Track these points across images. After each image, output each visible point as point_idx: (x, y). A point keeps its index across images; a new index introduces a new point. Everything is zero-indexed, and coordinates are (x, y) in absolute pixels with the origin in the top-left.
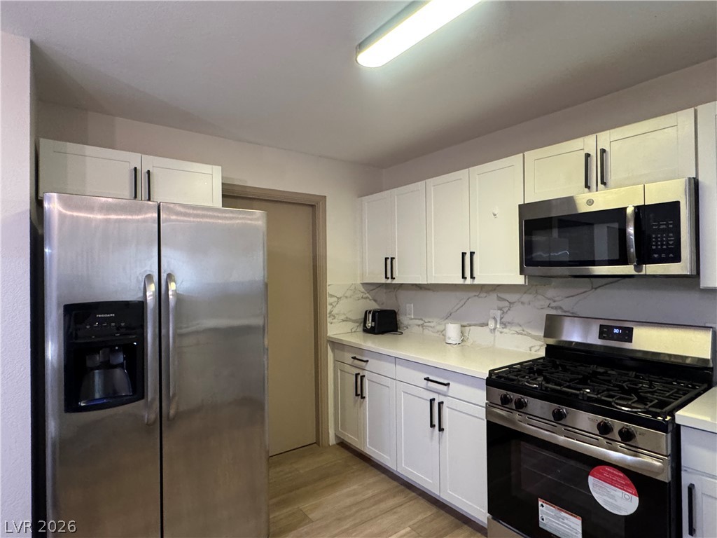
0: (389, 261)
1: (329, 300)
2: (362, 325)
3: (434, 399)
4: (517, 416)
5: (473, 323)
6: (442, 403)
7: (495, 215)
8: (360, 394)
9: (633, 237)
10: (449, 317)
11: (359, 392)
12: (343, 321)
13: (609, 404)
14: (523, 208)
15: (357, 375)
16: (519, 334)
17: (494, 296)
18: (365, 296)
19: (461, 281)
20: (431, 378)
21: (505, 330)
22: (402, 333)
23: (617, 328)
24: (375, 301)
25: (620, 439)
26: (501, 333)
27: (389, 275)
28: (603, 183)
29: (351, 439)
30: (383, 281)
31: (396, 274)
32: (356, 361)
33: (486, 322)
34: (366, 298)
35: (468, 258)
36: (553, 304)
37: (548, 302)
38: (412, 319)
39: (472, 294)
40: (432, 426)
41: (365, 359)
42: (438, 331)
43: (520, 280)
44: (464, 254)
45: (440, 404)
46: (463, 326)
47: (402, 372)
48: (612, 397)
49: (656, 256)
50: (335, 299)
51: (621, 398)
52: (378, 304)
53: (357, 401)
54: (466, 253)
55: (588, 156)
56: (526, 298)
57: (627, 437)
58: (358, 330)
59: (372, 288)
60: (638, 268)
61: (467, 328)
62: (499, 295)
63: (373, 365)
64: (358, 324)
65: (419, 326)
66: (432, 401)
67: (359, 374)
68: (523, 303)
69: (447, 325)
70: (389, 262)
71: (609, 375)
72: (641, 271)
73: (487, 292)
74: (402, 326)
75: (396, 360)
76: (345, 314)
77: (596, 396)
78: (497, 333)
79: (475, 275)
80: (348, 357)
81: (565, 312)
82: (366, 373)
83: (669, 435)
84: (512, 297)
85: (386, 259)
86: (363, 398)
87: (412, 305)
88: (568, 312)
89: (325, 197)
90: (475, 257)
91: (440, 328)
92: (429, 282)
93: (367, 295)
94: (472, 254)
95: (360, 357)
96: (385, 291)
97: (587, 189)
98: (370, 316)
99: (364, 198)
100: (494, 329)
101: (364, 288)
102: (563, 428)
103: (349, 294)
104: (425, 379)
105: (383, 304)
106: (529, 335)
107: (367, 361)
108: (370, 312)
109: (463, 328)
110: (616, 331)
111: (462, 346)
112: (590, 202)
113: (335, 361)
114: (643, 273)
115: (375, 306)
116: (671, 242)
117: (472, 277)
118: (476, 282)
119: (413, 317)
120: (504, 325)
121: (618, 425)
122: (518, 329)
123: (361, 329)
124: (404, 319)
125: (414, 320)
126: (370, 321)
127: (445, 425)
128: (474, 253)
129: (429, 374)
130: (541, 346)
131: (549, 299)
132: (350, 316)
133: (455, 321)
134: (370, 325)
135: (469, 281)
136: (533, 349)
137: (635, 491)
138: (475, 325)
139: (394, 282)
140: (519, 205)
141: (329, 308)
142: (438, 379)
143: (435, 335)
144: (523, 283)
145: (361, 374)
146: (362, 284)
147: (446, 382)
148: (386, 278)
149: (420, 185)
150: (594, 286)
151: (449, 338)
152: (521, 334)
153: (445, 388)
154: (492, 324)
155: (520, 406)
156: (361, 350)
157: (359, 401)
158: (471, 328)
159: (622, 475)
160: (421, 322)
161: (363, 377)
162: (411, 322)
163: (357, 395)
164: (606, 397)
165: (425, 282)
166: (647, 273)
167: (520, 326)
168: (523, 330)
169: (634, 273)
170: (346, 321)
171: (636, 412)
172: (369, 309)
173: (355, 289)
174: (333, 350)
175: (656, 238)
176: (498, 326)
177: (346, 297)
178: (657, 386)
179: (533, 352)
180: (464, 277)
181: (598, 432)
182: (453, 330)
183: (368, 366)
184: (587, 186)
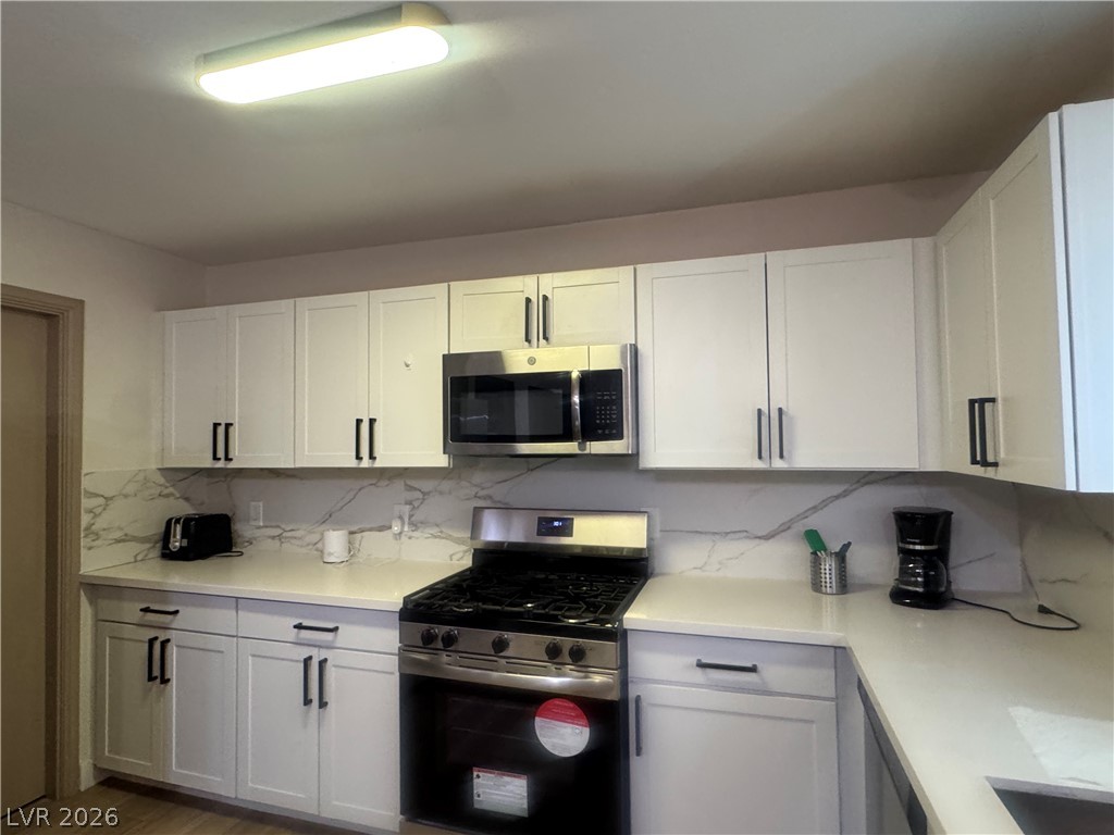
0: (221, 430)
1: (86, 503)
2: (159, 545)
3: (310, 658)
4: (444, 658)
5: (368, 526)
6: (326, 660)
7: (407, 366)
8: (157, 674)
9: (578, 407)
10: (329, 519)
11: (156, 672)
12: (118, 541)
13: (555, 618)
14: (449, 360)
15: (152, 641)
16: (436, 537)
17: (399, 485)
18: (166, 491)
19: (352, 463)
20: (305, 623)
21: (415, 534)
22: (242, 554)
23: (557, 519)
24: (187, 499)
25: (570, 661)
26: (410, 538)
27: (221, 453)
28: (546, 338)
29: (134, 765)
30: (208, 463)
31: (235, 452)
32: (147, 615)
33: (387, 524)
34: (167, 496)
35: (365, 427)
36: (482, 493)
37: (475, 490)
38: (259, 528)
39: (366, 482)
40: (307, 702)
41: (172, 608)
42: (308, 545)
43: (442, 461)
44: (359, 422)
45: (322, 663)
46: (352, 533)
47: (251, 622)
48: (560, 609)
49: (600, 431)
50: (101, 501)
51: (570, 609)
53: (150, 690)
54: (362, 420)
55: (528, 301)
56: (446, 485)
57: (578, 656)
58: (151, 556)
59: (182, 476)
60: (582, 447)
61: (358, 536)
62: (409, 483)
63: (189, 616)
64: (148, 546)
65: (273, 538)
66: (307, 661)
67: (156, 638)
68: (441, 493)
69: (326, 533)
70: (221, 433)
71: (552, 580)
72: (585, 450)
73: (390, 479)
74: (239, 540)
75: (238, 602)
76: (120, 529)
77: (543, 612)
78: (404, 538)
79: (376, 454)
80: (131, 610)
81: (495, 502)
82: (172, 635)
83: (619, 644)
84: (427, 485)
85: (216, 426)
86: (165, 681)
87: (261, 504)
88: (499, 502)
89: (82, 302)
90: (377, 426)
91: (314, 538)
92: (298, 465)
93: (171, 490)
94: (372, 422)
95: (158, 607)
96: (206, 480)
97: (527, 344)
98: (179, 528)
99: (168, 314)
100: (401, 533)
101: (163, 476)
102: (503, 661)
103: (130, 489)
104: (295, 627)
105: (202, 504)
106: (448, 538)
107: (177, 612)
108: (178, 521)
109: (352, 536)
110: (556, 524)
111: (351, 564)
112: (532, 361)
113: (98, 621)
114: (587, 452)
115: (186, 510)
116: (614, 416)
117: (372, 457)
118: (378, 464)
119: (261, 524)
120: (415, 526)
121: (567, 642)
122: (434, 531)
123: (157, 552)
124: (242, 529)
125: (264, 530)
126: (178, 537)
127: (330, 696)
128: (375, 420)
129: (303, 617)
130: (466, 552)
131: (476, 486)
132: (132, 530)
133: (338, 525)
134: (177, 544)
135: (366, 463)
136: (455, 557)
137: (585, 721)
138: (371, 530)
139: (231, 465)
140: (444, 355)
141: (85, 519)
142: (317, 623)
143: (304, 550)
144: (446, 465)
145: (162, 639)
146: (159, 469)
147: (331, 626)
148: (215, 458)
149: (285, 305)
150: (531, 467)
151: (330, 554)
152: (439, 537)
153: (328, 636)
154: (396, 529)
155: (449, 641)
156: (163, 594)
157: (154, 689)
158: (365, 534)
159: (572, 705)
160: (277, 532)
161: (165, 643)
162: (258, 533)
163: (151, 678)
164: (554, 610)
165: (290, 465)
166: (593, 452)
167: (437, 526)
168: (441, 532)
169: (578, 452)
170: (123, 541)
171: (584, 623)
172: (175, 514)
173: (145, 479)
174: (92, 602)
175: (600, 410)
176: (406, 529)
177: (126, 496)
178: (601, 587)
179: (454, 562)
180: (358, 457)
181: (546, 658)
182: (335, 541)
183: (177, 622)
184: (528, 340)
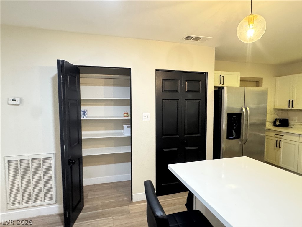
2: (273, 123)
15: (277, 140)
22: (292, 127)
24: (277, 115)
27: (291, 106)
29: (272, 161)
31: (294, 106)
32: (276, 135)
34: (274, 114)
41: (282, 135)
52: (278, 116)
58: (271, 125)
59: (277, 110)
63: (286, 137)
64: (271, 123)
70: (291, 101)
75: (300, 135)
80: (272, 134)
82: (282, 140)
86: (280, 148)
87: (296, 117)
89: (262, 78)
95: (279, 134)
101: (274, 110)
103: (268, 112)
108: (278, 119)
119: (297, 122)
132: (269, 120)
134: (278, 123)
148: (289, 107)
156: (280, 132)
161: (280, 141)
163: (277, 147)
173: (271, 111)
177: (268, 114)
183: (283, 137)
